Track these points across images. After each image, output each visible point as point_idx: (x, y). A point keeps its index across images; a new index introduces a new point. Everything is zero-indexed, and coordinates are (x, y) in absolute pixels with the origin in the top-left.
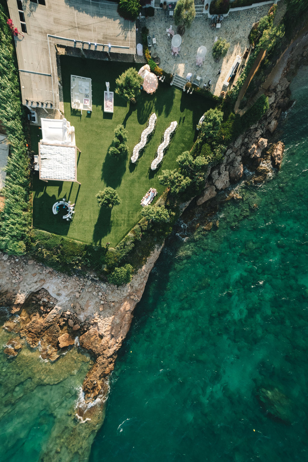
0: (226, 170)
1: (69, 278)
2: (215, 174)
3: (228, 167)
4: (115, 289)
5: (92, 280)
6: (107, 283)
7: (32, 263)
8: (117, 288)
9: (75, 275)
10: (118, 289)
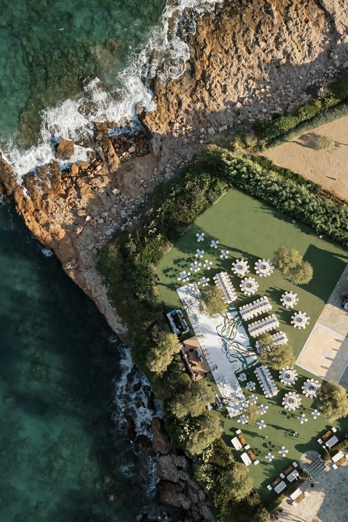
0: (180, 479)
1: (144, 192)
2: (181, 462)
3: (183, 485)
4: (97, 244)
5: (125, 221)
6: (111, 238)
7: (188, 157)
8: (96, 247)
9: (143, 201)
10: (94, 247)
